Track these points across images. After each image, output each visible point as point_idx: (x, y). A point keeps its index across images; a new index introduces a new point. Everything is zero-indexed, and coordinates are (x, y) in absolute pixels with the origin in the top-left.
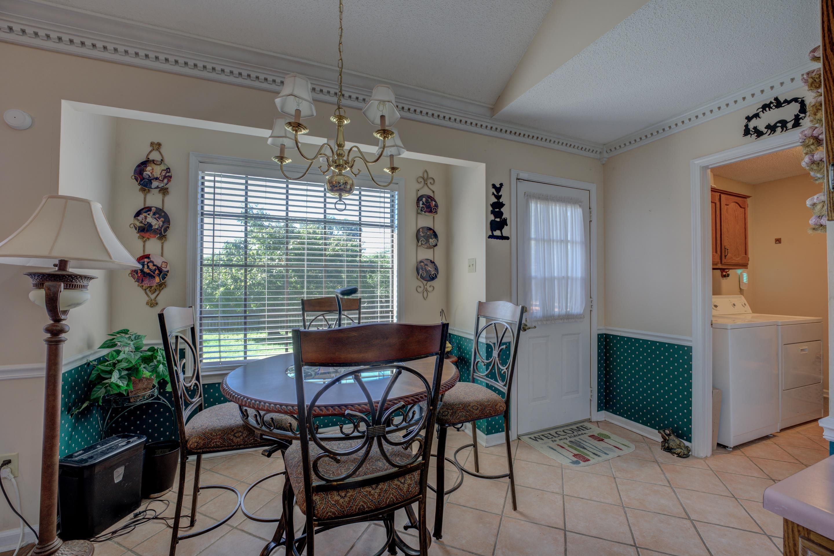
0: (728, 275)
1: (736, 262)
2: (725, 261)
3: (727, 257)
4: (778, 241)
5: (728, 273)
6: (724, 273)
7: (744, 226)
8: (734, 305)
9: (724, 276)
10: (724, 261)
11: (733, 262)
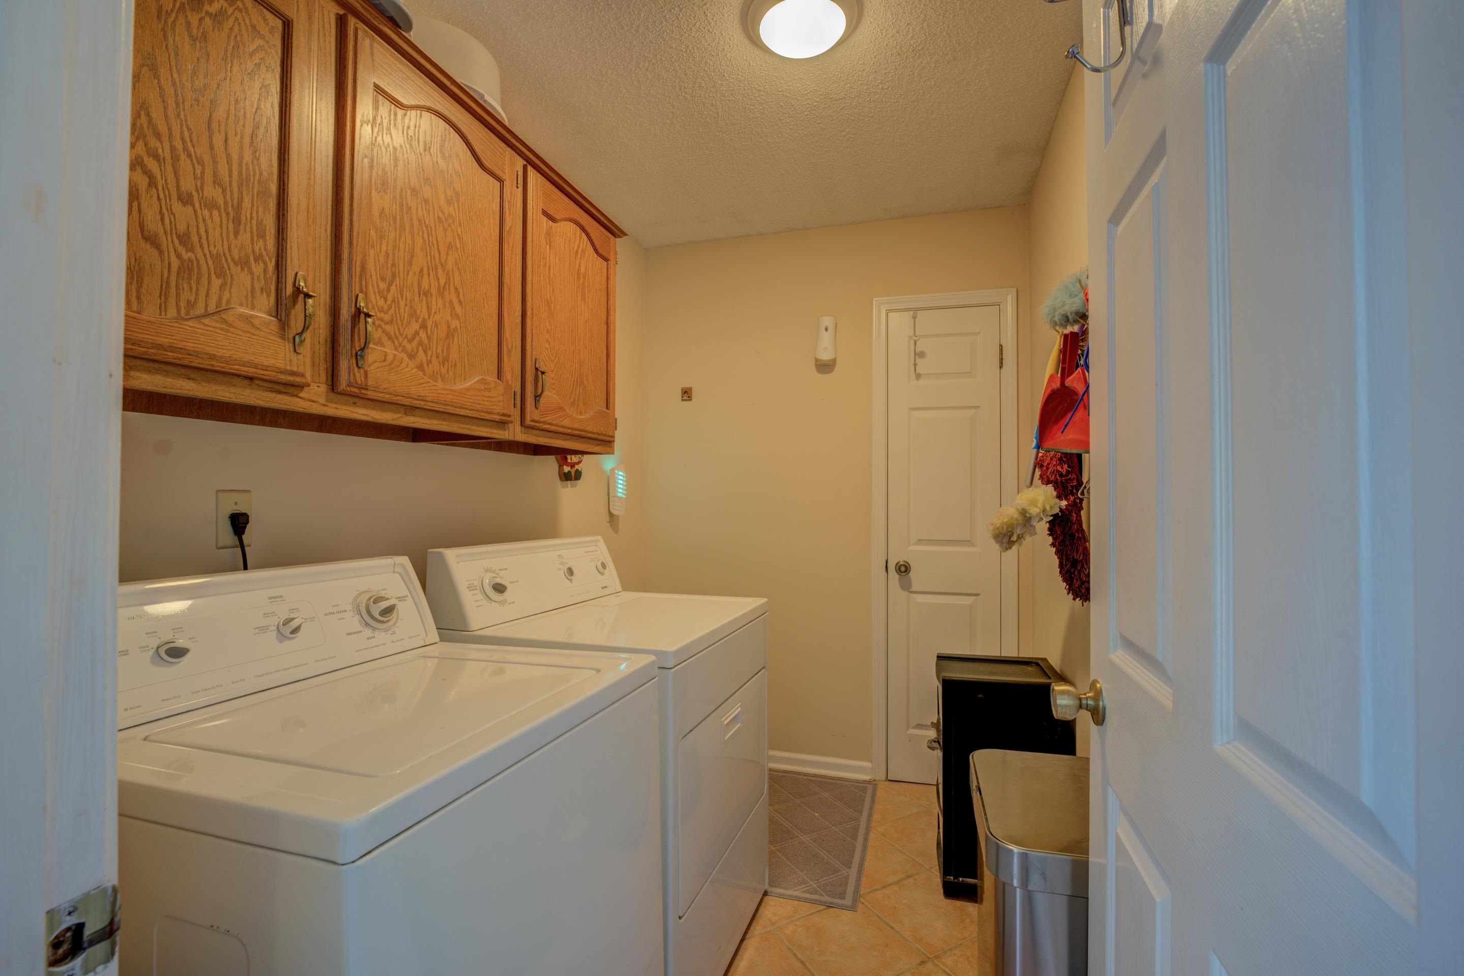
0: (578, 475)
1: (576, 426)
2: (536, 416)
3: (543, 400)
4: (687, 394)
5: (577, 467)
6: (567, 469)
7: (604, 317)
8: (570, 571)
9: (566, 477)
10: (532, 414)
11: (566, 422)
